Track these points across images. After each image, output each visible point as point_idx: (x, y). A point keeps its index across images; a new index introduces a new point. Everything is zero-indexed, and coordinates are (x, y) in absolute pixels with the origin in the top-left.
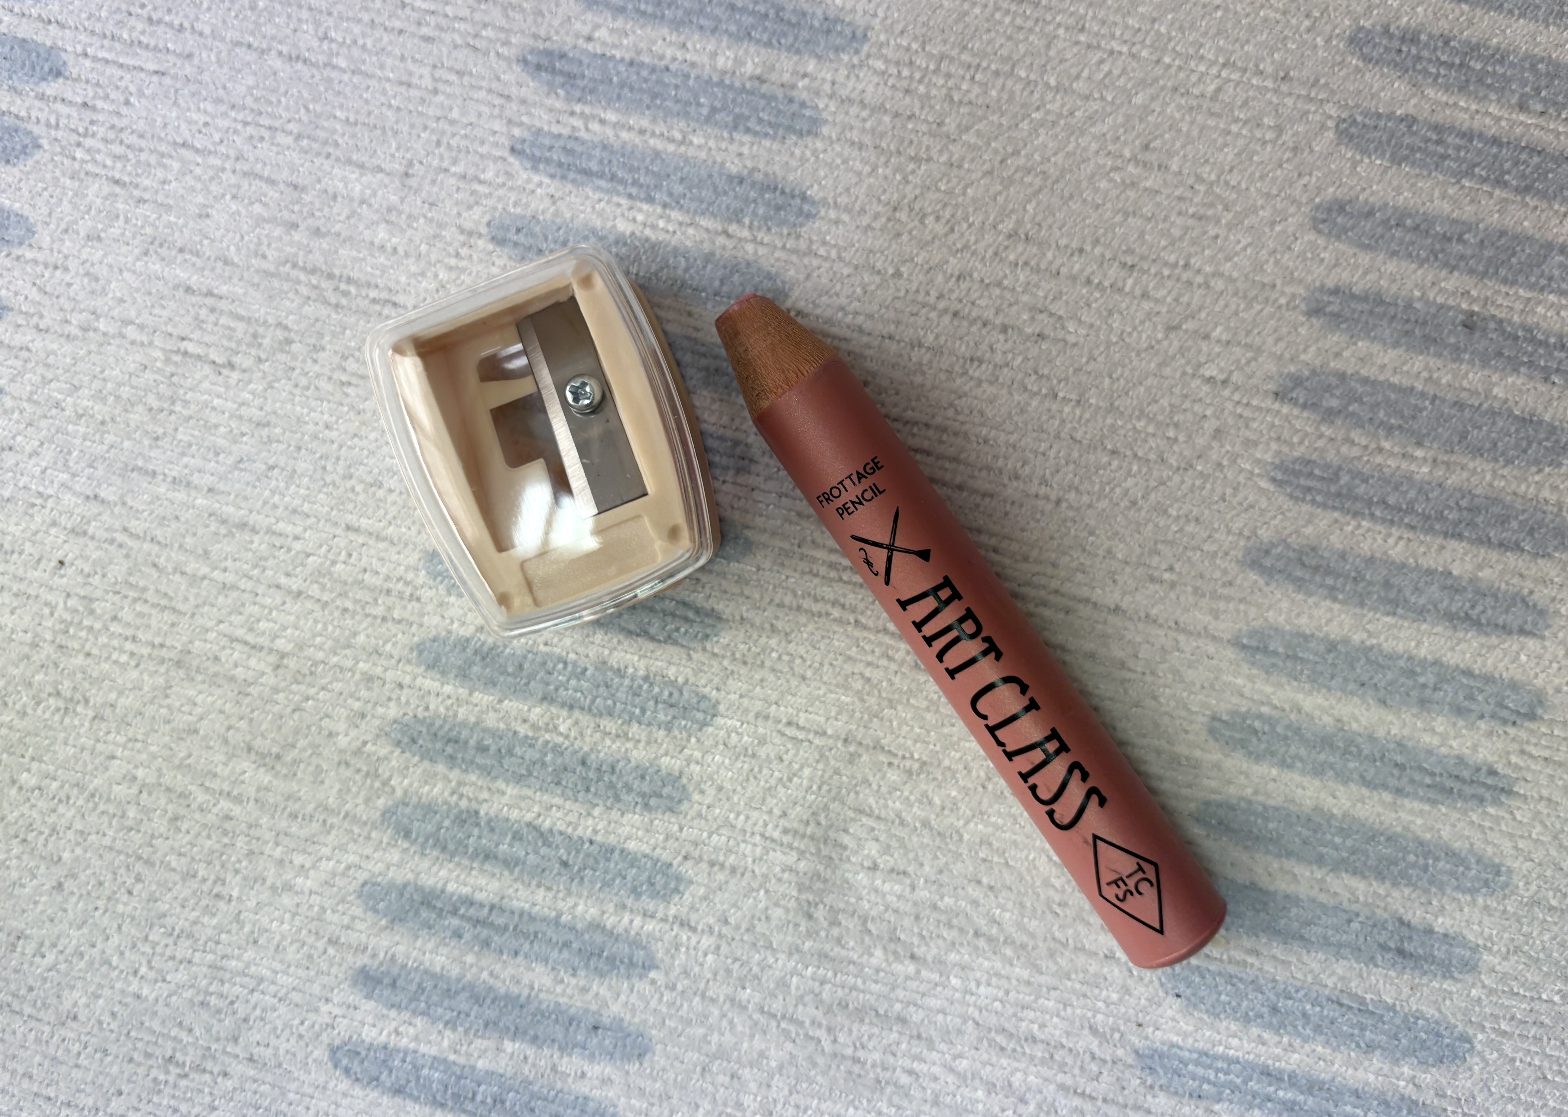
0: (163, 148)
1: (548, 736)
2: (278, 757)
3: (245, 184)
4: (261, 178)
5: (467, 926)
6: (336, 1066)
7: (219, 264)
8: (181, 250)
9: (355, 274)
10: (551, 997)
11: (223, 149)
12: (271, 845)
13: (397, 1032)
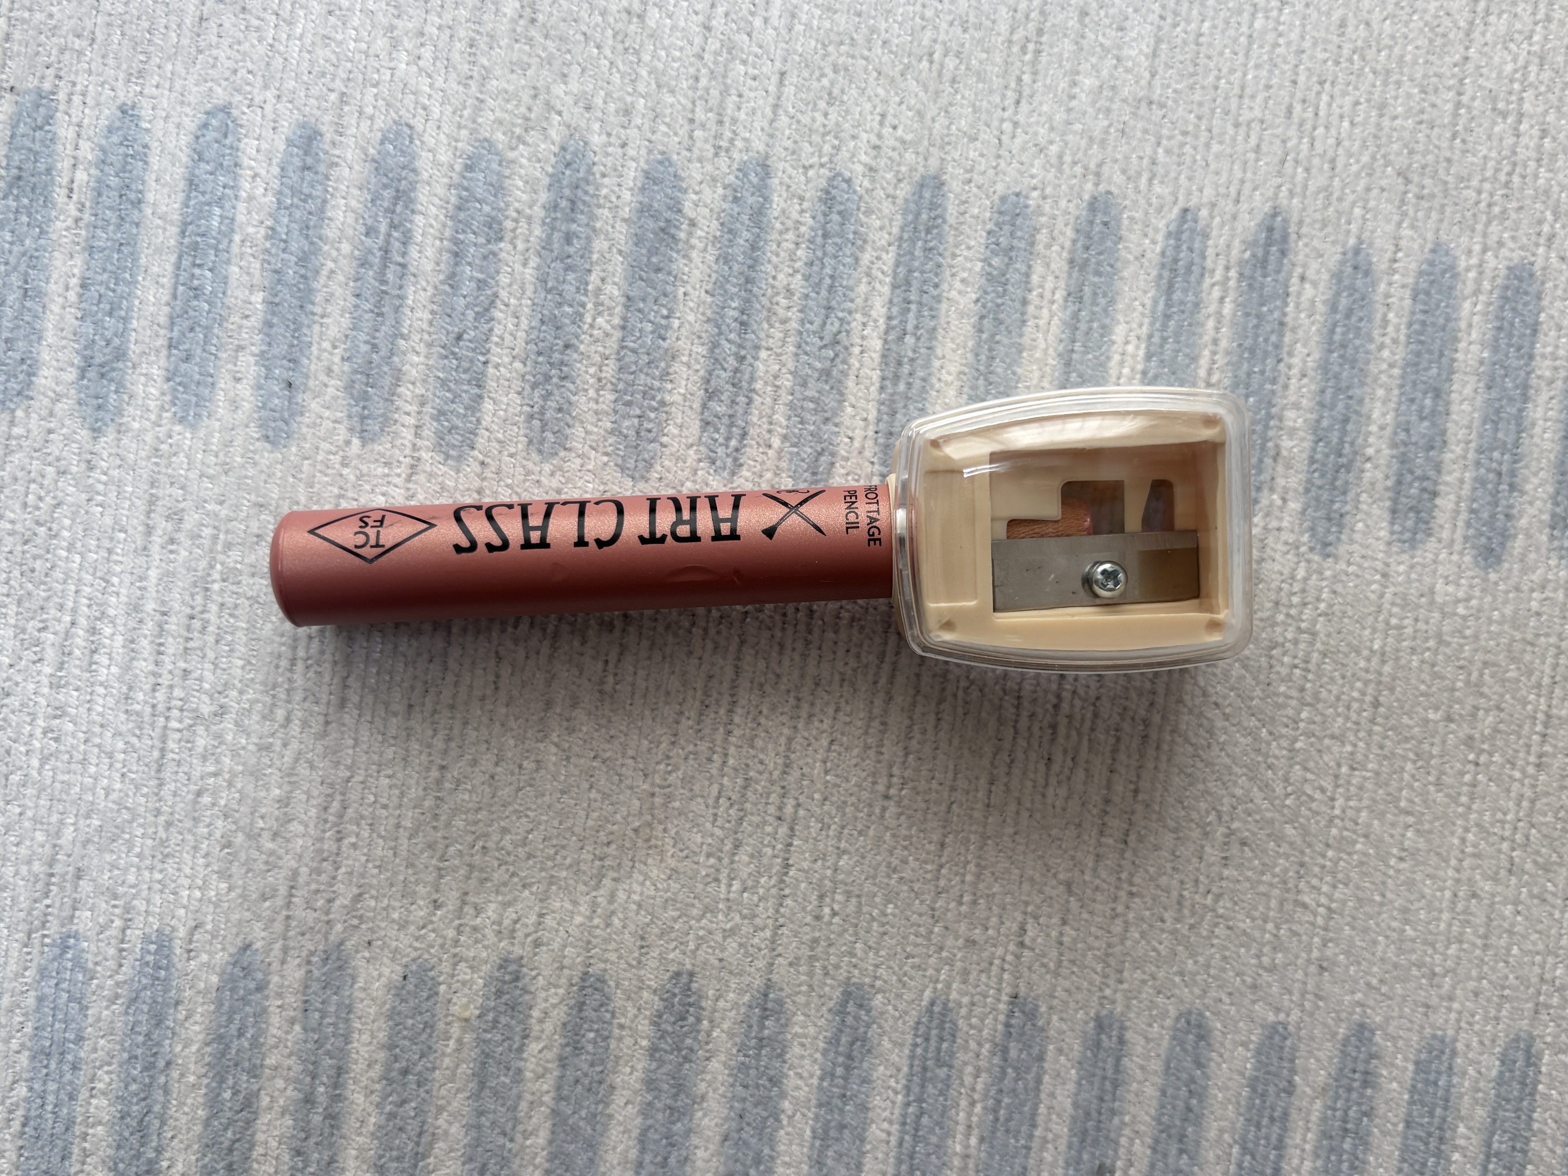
1: (590, 306)
2: (533, 21)
5: (380, 241)
6: (207, 113)
9: (1044, 58)
10: (316, 338)
12: (437, 21)
13: (255, 176)
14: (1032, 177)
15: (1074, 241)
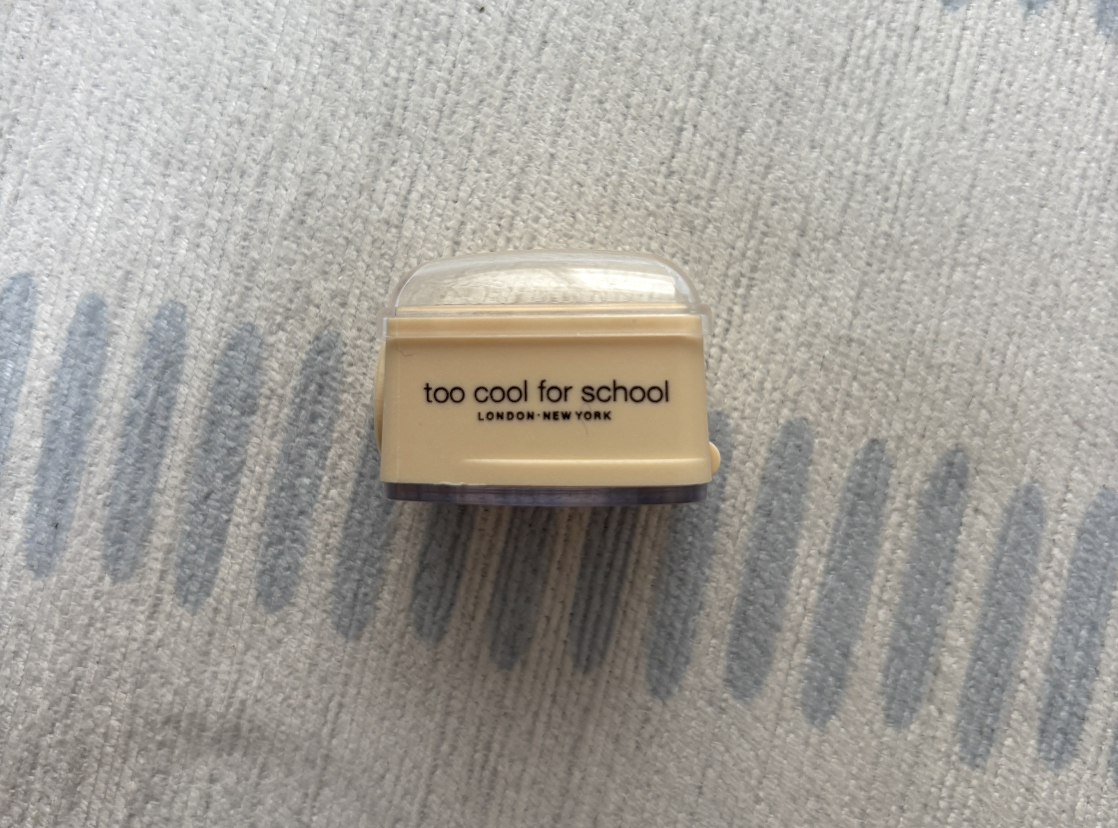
0: (878, 104)
1: (325, 479)
2: (302, 222)
3: (844, 184)
4: (849, 199)
5: (147, 403)
6: (13, 279)
7: (765, 161)
8: (779, 123)
9: (755, 292)
10: (83, 484)
11: (877, 161)
12: (217, 215)
13: (46, 338)
14: (735, 399)
15: (767, 460)
